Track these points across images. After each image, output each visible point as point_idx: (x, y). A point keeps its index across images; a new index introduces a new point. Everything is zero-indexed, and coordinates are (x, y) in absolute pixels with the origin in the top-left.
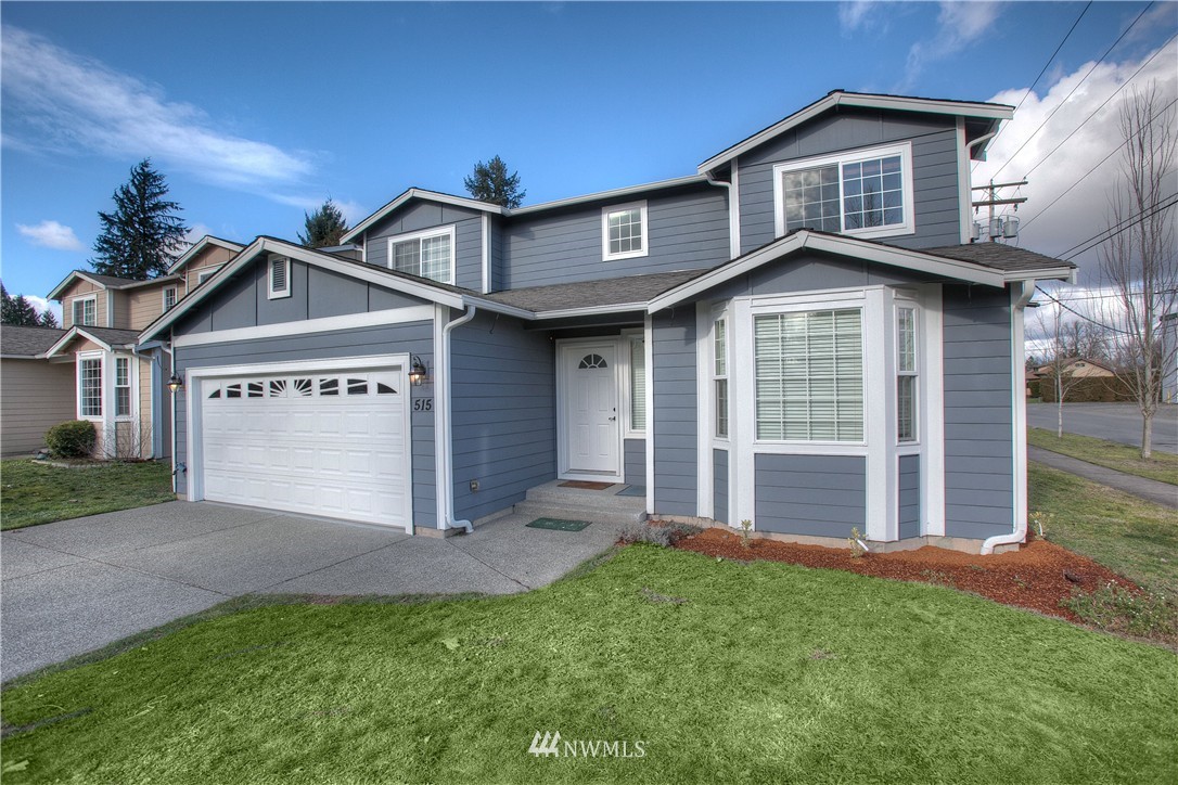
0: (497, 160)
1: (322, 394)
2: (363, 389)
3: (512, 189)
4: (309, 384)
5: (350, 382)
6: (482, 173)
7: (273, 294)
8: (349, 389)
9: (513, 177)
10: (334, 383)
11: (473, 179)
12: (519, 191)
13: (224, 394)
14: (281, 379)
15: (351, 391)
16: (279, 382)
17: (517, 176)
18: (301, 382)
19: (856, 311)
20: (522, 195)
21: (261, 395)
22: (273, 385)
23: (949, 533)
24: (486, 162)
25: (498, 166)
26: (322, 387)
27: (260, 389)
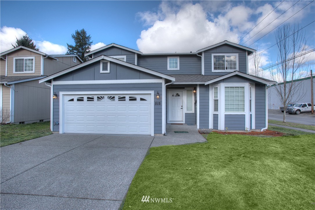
0: (83, 30)
1: (119, 100)
2: (135, 99)
3: (88, 40)
4: (114, 97)
5: (130, 97)
6: (78, 33)
7: (101, 71)
8: (129, 99)
9: (89, 36)
10: (124, 97)
11: (75, 35)
12: (91, 41)
13: (75, 100)
14: (102, 96)
15: (130, 100)
16: (101, 97)
17: (90, 36)
18: (110, 97)
19: (243, 87)
20: (91, 43)
21: (93, 101)
22: (98, 98)
23: (256, 128)
24: (79, 30)
25: (83, 32)
26: (119, 99)
27: (93, 99)
